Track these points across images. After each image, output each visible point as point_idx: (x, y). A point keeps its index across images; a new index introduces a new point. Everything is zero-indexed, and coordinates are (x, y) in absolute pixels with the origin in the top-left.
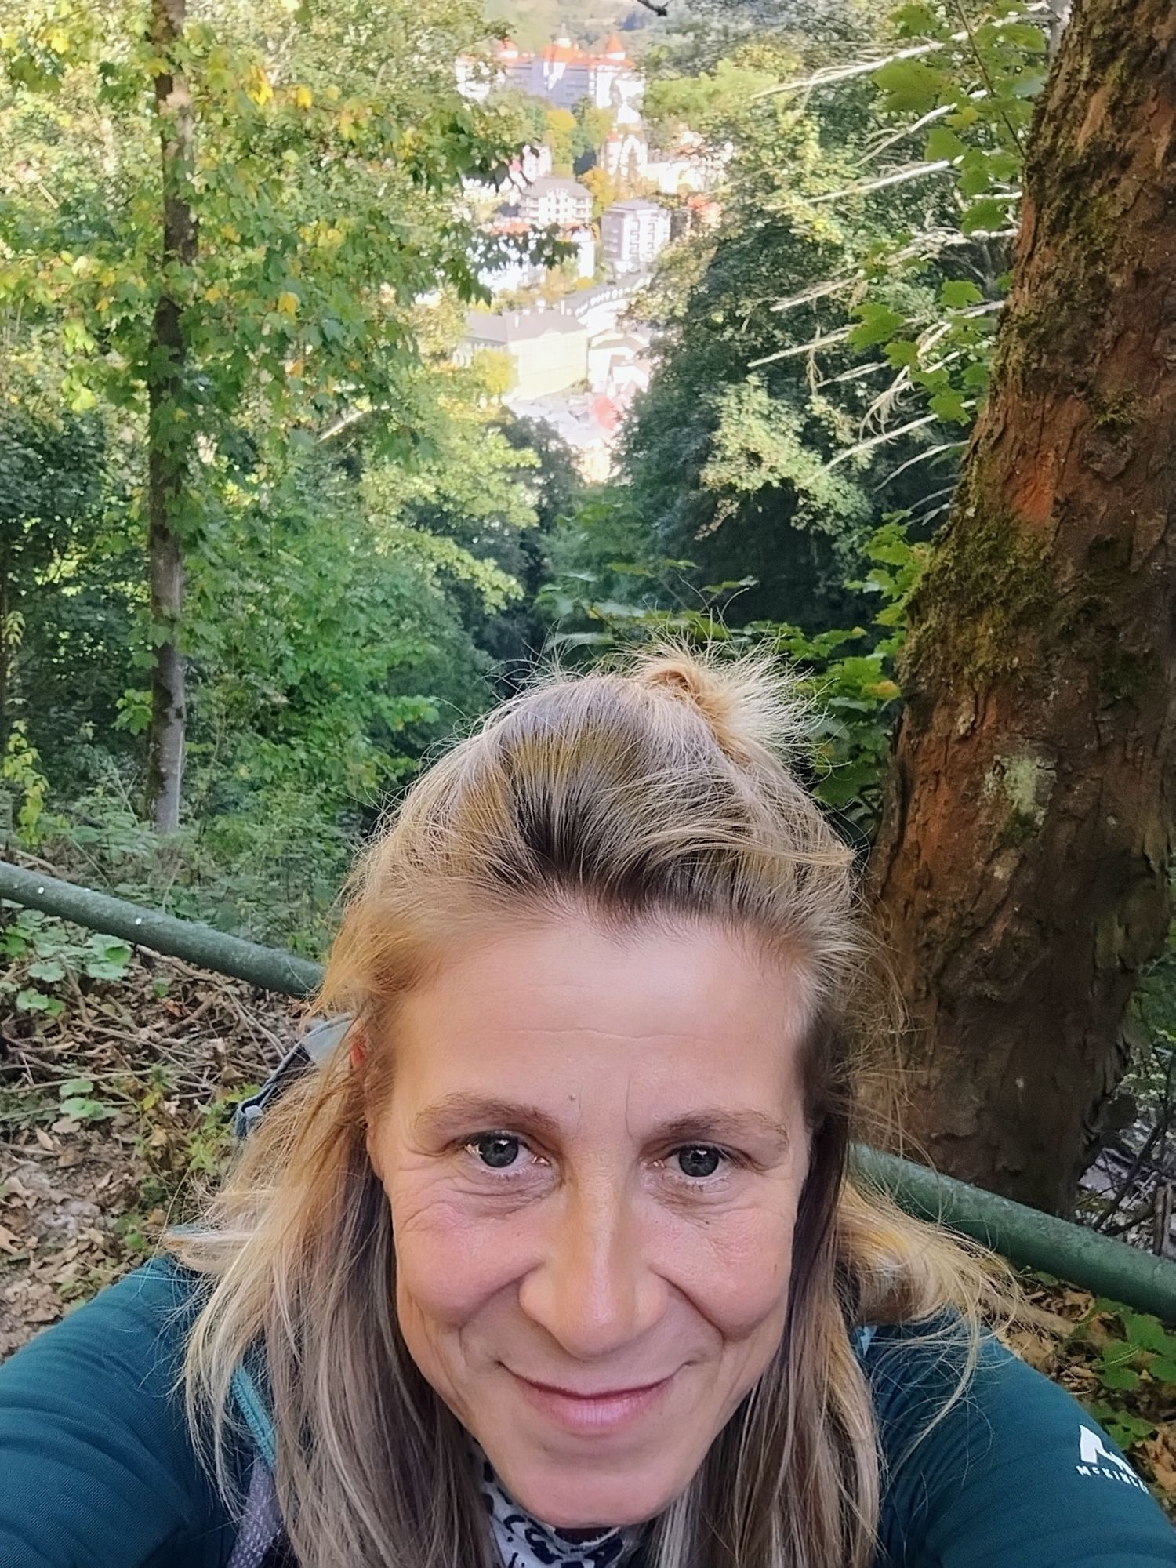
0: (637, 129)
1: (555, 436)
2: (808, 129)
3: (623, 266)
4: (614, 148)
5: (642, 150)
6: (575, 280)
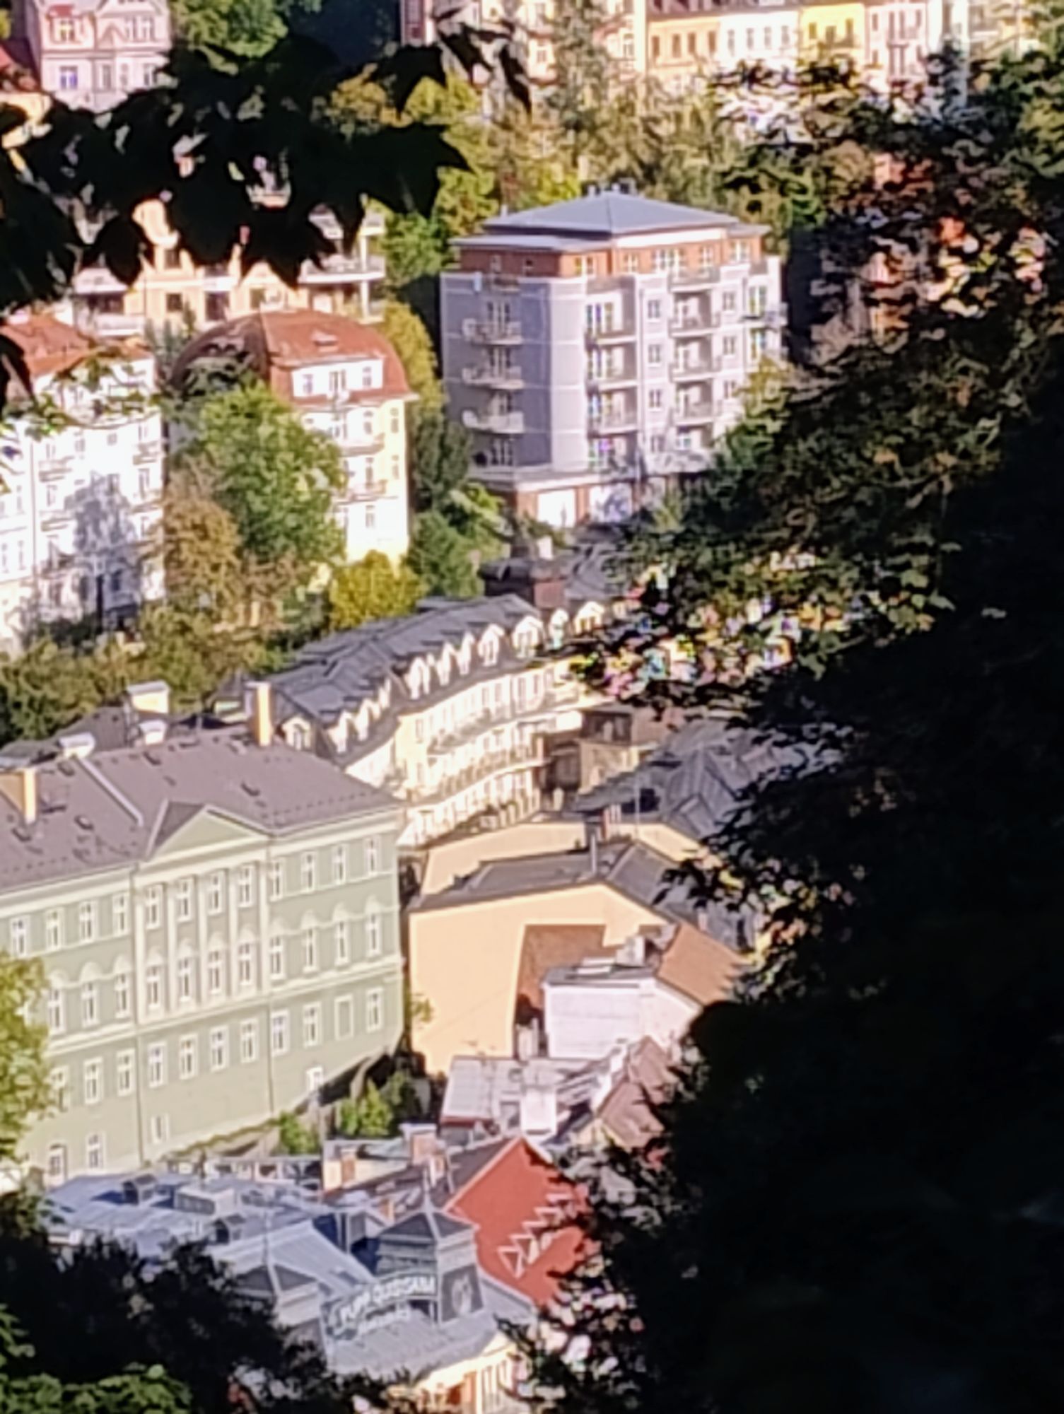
3: (560, 499)
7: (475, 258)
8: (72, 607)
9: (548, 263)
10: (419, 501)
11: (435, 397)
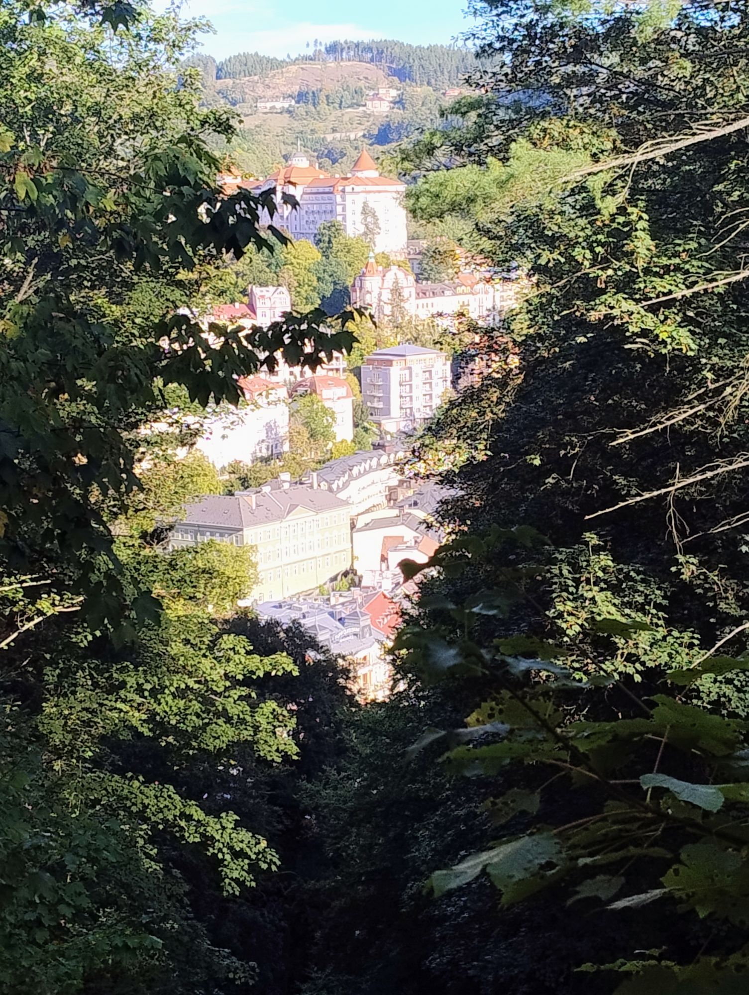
0: (401, 258)
1: (314, 645)
2: (634, 217)
3: (392, 425)
4: (372, 283)
5: (408, 282)
6: (330, 445)
7: (370, 362)
8: (265, 453)
9: (390, 363)
10: (356, 425)
11: (360, 398)
